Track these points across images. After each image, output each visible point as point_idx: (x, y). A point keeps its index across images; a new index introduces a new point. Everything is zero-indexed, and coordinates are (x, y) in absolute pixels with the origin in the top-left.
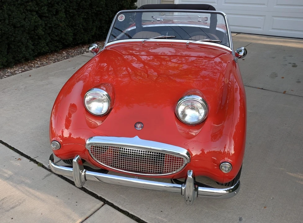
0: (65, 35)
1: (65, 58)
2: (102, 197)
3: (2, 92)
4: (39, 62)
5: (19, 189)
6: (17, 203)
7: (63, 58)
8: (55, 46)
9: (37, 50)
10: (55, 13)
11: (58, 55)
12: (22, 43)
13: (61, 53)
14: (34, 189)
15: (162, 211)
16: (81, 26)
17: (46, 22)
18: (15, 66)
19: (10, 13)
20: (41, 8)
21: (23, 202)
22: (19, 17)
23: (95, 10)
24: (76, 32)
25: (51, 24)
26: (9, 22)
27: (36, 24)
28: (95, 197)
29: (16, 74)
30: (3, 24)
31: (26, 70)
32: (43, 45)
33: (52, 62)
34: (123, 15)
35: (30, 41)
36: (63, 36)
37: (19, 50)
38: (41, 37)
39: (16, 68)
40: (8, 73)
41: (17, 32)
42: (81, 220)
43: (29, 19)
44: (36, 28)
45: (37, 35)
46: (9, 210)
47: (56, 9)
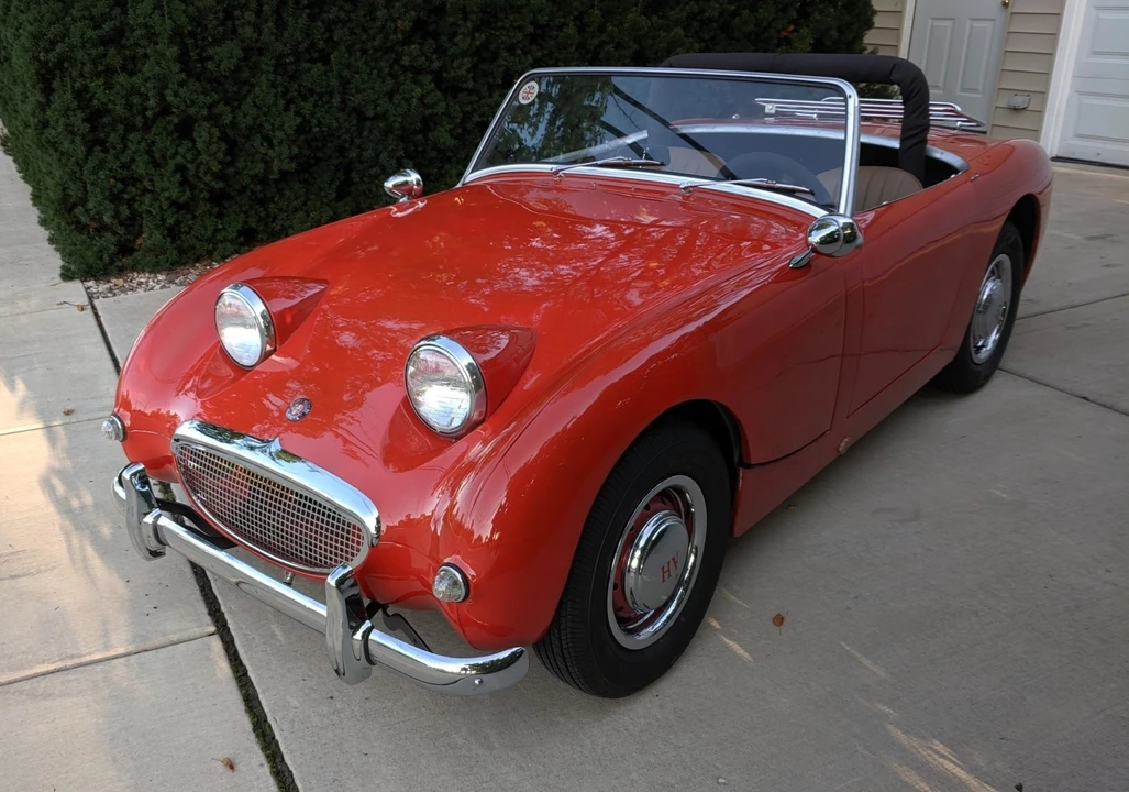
2: (225, 615)
5: (68, 541)
6: (32, 571)
20: (452, 62)
28: (210, 610)
34: (535, 84)
38: (450, 154)
42: (121, 651)
43: (407, 96)
44: (432, 125)
45: (435, 148)
46: (5, 579)
47: (503, 68)
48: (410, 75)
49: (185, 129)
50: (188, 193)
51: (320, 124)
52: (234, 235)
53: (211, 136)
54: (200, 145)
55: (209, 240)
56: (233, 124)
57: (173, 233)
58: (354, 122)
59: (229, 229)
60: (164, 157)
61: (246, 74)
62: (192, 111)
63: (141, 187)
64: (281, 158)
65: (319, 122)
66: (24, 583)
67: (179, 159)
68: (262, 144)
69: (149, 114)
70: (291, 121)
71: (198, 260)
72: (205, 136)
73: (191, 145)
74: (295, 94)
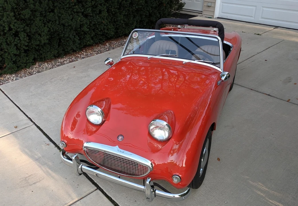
0: (107, 30)
1: (107, 50)
2: (97, 183)
3: (50, 82)
4: (85, 53)
5: (42, 169)
6: (38, 180)
7: (105, 50)
8: (100, 39)
9: (83, 43)
10: (98, 13)
11: (102, 46)
12: (70, 38)
13: (105, 45)
14: (52, 171)
15: (136, 201)
16: (122, 22)
17: (91, 20)
18: (65, 56)
19: (60, 15)
20: (86, 9)
21: (42, 180)
22: (67, 19)
23: (135, 8)
24: (118, 27)
25: (94, 22)
26: (59, 22)
27: (81, 23)
28: (92, 183)
29: (64, 64)
30: (54, 24)
31: (72, 61)
32: (88, 39)
33: (96, 53)
34: (137, 33)
35: (77, 37)
36: (106, 31)
37: (68, 44)
38: (87, 32)
39: (65, 58)
40: (58, 63)
41: (65, 30)
42: (77, 199)
43: (76, 19)
44: (82, 26)
45: (83, 31)
46: (32, 185)
47: (99, 10)
48: (76, 14)
49: (16, 34)
50: (19, 51)
51: (53, 29)
52: (32, 61)
53: (24, 36)
54: (21, 39)
55: (25, 63)
56: (30, 32)
57: (15, 62)
58: (62, 27)
59: (30, 59)
60: (10, 42)
61: (32, 18)
62: (19, 30)
63: (4, 51)
64: (44, 39)
65: (53, 28)
66: (38, 184)
67: (15, 43)
68: (38, 37)
69: (6, 31)
70: (46, 29)
71: (22, 68)
72: (23, 36)
73: (18, 38)
74: (46, 21)
